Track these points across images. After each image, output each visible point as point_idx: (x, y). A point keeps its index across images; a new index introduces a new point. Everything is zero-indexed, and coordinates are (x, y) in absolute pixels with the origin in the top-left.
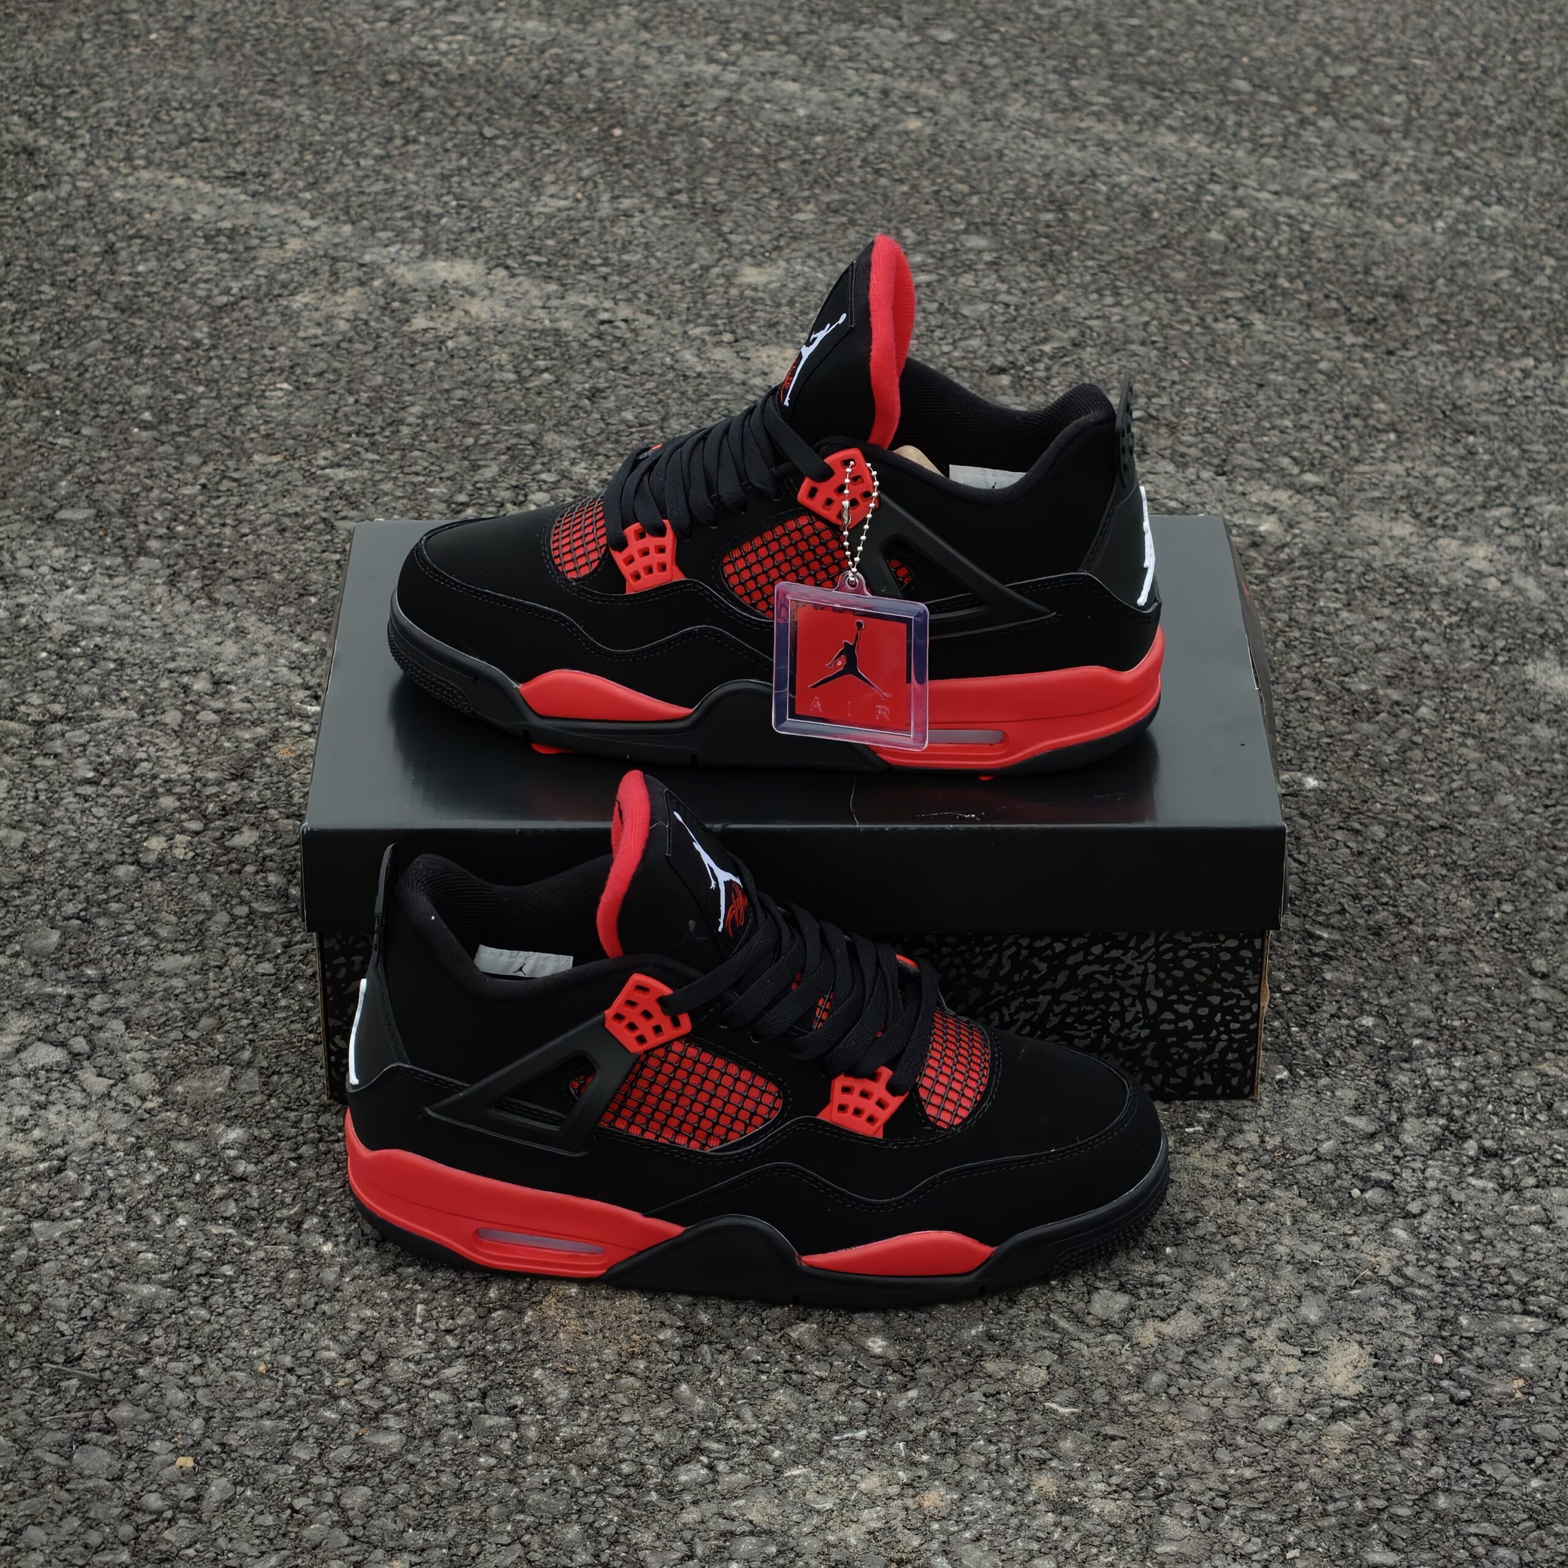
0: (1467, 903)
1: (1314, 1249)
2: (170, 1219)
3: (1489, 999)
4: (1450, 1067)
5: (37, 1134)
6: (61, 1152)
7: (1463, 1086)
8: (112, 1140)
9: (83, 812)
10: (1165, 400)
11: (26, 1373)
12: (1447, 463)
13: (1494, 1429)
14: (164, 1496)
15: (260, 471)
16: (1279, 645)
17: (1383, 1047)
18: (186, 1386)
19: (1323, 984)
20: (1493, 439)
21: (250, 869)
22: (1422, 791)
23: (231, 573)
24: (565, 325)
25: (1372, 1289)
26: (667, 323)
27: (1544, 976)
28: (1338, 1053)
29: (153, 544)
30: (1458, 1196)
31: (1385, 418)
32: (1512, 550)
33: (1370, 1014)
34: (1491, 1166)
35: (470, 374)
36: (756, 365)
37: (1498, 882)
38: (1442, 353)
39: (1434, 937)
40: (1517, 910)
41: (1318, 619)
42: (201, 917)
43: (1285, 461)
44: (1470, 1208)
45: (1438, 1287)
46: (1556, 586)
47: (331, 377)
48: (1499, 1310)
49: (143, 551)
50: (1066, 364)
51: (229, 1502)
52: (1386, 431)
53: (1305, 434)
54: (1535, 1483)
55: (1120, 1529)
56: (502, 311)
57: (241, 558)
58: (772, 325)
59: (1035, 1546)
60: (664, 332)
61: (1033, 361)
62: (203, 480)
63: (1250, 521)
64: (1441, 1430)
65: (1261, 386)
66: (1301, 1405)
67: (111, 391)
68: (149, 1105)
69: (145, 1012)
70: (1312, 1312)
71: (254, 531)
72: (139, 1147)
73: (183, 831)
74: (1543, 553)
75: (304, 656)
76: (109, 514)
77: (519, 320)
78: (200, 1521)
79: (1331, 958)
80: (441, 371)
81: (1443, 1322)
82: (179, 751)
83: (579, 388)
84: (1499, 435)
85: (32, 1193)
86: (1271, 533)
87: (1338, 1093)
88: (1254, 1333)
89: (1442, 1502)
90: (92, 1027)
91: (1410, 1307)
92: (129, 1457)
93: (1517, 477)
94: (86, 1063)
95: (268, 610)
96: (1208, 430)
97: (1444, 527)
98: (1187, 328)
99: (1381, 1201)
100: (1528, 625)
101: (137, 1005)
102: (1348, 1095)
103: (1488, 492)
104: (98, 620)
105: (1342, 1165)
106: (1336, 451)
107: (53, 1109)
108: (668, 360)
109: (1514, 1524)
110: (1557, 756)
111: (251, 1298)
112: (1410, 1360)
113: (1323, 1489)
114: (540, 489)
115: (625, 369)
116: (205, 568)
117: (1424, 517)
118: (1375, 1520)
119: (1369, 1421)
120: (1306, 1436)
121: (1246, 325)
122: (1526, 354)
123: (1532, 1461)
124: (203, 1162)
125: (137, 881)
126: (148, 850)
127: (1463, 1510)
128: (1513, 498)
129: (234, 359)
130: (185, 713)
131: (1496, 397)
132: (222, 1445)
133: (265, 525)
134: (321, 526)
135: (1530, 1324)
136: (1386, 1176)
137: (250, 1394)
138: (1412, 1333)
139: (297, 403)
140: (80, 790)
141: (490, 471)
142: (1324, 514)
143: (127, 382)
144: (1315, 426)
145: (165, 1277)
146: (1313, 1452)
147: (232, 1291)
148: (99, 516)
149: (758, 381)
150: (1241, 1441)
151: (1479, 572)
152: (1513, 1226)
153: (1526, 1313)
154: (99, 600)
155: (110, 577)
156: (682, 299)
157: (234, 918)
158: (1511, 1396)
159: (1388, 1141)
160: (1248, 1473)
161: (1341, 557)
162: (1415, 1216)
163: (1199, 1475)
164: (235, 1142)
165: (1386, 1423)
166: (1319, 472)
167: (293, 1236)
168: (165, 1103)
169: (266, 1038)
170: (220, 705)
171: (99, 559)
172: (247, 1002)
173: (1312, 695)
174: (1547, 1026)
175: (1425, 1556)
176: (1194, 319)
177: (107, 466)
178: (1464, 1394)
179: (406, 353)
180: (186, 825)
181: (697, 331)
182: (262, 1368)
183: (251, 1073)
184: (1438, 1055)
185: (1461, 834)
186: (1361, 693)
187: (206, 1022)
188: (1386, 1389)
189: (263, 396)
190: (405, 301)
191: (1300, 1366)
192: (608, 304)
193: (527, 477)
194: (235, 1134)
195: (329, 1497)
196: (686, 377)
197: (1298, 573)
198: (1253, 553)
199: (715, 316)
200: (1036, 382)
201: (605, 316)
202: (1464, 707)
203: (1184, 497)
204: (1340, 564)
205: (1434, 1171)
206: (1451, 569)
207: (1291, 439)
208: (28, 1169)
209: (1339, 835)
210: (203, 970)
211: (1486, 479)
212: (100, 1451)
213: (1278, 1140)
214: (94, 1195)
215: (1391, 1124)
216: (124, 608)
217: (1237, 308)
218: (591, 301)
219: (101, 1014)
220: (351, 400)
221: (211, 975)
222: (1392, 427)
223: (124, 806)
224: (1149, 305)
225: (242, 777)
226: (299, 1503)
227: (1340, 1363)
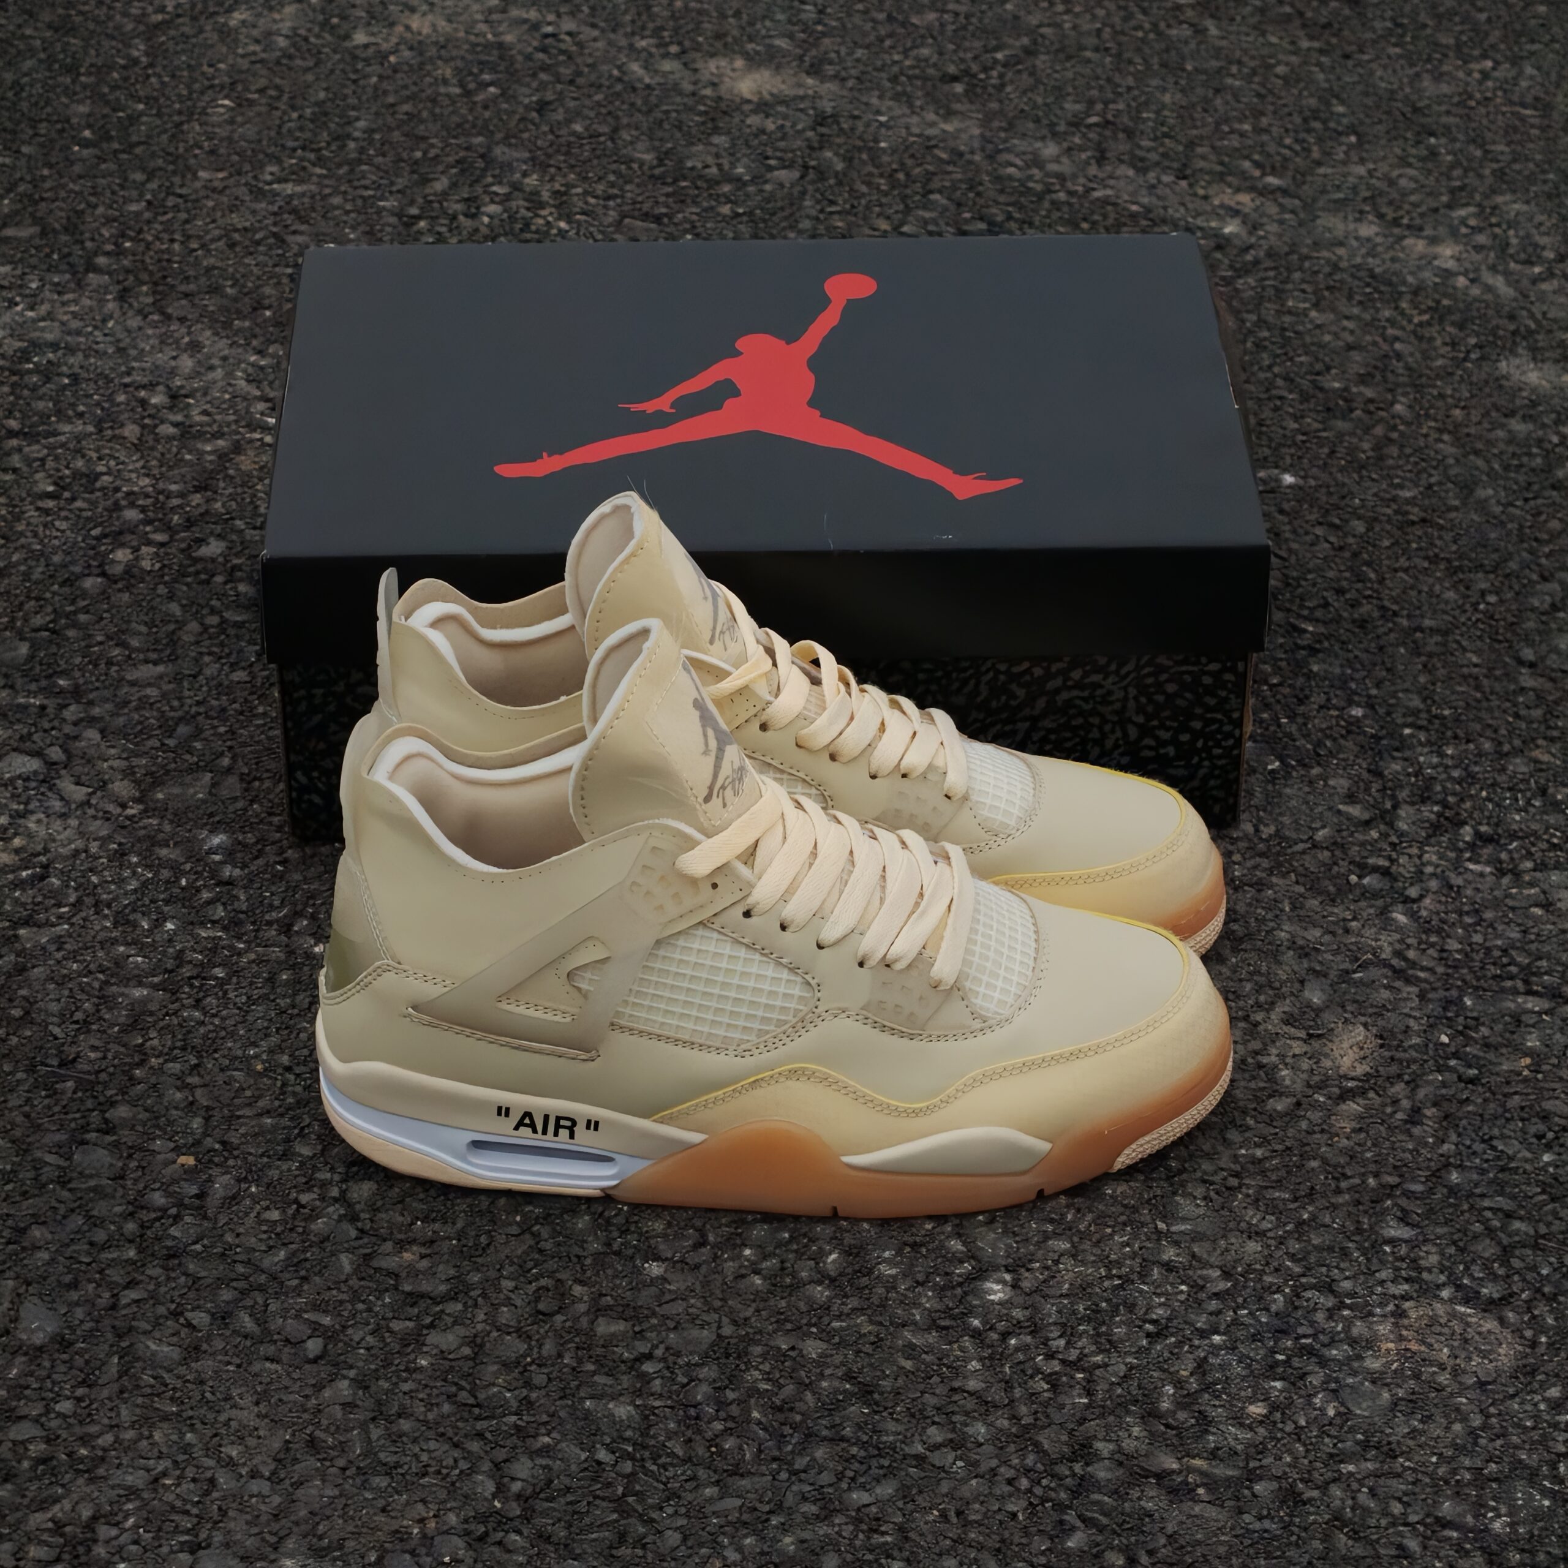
0: (1451, 595)
1: (1314, 934)
2: (158, 923)
3: (1478, 688)
4: (1442, 755)
5: (17, 842)
6: (43, 859)
7: (1456, 774)
8: (94, 847)
9: (45, 526)
10: (1121, 106)
11: (20, 1075)
12: (1410, 165)
13: (1503, 1105)
14: (168, 1194)
15: (205, 187)
16: (1249, 345)
17: (1373, 736)
18: (184, 1086)
19: (1310, 675)
20: (1454, 140)
21: (219, 579)
22: (1401, 487)
23: (183, 288)
24: (509, 38)
25: (1375, 973)
26: (612, 36)
27: (1532, 665)
28: (1328, 743)
29: (101, 260)
30: (1457, 881)
31: (1345, 121)
32: (1479, 248)
33: (1358, 705)
34: (1487, 851)
35: (414, 89)
36: (705, 76)
37: (1480, 575)
38: (1400, 56)
39: (1420, 629)
40: (1501, 601)
41: (1287, 319)
42: (172, 627)
43: (1247, 164)
44: (1469, 892)
45: (1440, 970)
46: (1525, 282)
47: (272, 93)
48: (1503, 990)
49: (91, 267)
50: (1019, 72)
51: (234, 1199)
52: (1348, 135)
53: (1265, 137)
54: (1546, 1158)
55: (1135, 1210)
56: (442, 23)
57: (191, 273)
58: (719, 36)
59: (1050, 1228)
60: (610, 43)
61: (985, 69)
62: (149, 197)
63: (1213, 224)
64: (1453, 1108)
65: (1217, 91)
66: (1309, 1086)
67: (49, 109)
68: (130, 812)
69: (121, 720)
70: (1316, 997)
71: (203, 246)
72: (121, 854)
73: (149, 543)
74: (1511, 251)
75: (262, 368)
76: (54, 230)
77: (462, 34)
78: (205, 1217)
79: (1318, 651)
80: (385, 85)
81: (1447, 1003)
82: (141, 463)
83: (527, 101)
84: (1461, 137)
85: (16, 901)
86: (1237, 235)
87: (1331, 782)
88: (1259, 1017)
89: (1455, 1177)
90: (67, 736)
91: (1414, 990)
92: (130, 1156)
93: (1480, 176)
94: (63, 772)
95: (222, 324)
96: (1166, 135)
97: (1409, 227)
98: (1140, 34)
99: (1379, 886)
100: (1501, 322)
101: (113, 715)
102: (1340, 783)
103: (1452, 191)
104: (49, 337)
105: (1338, 853)
106: (1297, 153)
107: (34, 818)
108: (616, 72)
109: (1527, 1197)
110: (1535, 450)
111: (244, 999)
112: (1415, 1040)
113: (1335, 1167)
114: (492, 202)
115: (571, 82)
116: (156, 284)
117: (1389, 217)
118: (1389, 1196)
119: (1378, 1100)
120: (1315, 1116)
121: (1199, 31)
122: (1484, 56)
123: (1543, 1136)
124: (188, 867)
125: (103, 592)
126: (113, 561)
127: (1476, 1185)
128: (1478, 197)
129: (173, 76)
130: (144, 427)
131: (1456, 99)
132: (223, 1143)
133: (213, 240)
134: (272, 241)
135: (1533, 1004)
136: (1383, 862)
137: (248, 1093)
138: (1417, 1014)
139: (239, 119)
140: (40, 504)
141: (441, 184)
142: (1287, 216)
143: (64, 100)
144: (1275, 130)
145: (156, 980)
146: (1323, 1131)
147: (226, 993)
148: (43, 234)
149: (708, 92)
150: (1251, 1122)
151: (1446, 270)
152: (1513, 909)
153: (1530, 993)
154: (50, 316)
155: (59, 293)
156: (626, 12)
157: (205, 628)
158: (1519, 1074)
159: (1382, 827)
160: (1259, 1153)
161: (1307, 258)
162: (1414, 901)
163: (1208, 1156)
164: (219, 846)
165: (1395, 1102)
166: (1280, 177)
167: (283, 937)
168: (145, 811)
169: (245, 744)
170: (179, 418)
171: (48, 276)
172: (224, 710)
173: (1285, 394)
174: (1537, 713)
175: (1440, 1230)
176: (1147, 26)
177: (48, 185)
178: (1473, 1072)
179: (348, 68)
180: (152, 536)
181: (644, 43)
182: (259, 1067)
183: (232, 780)
184: (1429, 743)
185: (1441, 528)
186: (1335, 391)
187: (183, 730)
188: (1394, 1069)
189: (204, 113)
190: (344, 18)
191: (1306, 1048)
192: (551, 17)
193: (479, 190)
194: (216, 840)
195: (335, 1192)
196: (634, 89)
197: (1262, 274)
198: (1218, 255)
199: (662, 28)
200: (991, 90)
201: (549, 29)
202: (1440, 404)
203: (1145, 200)
204: (1307, 264)
205: (1430, 855)
206: (1419, 268)
207: (1250, 142)
208: (10, 877)
209: (1319, 531)
210: (177, 678)
211: (1449, 178)
212: (101, 1152)
213: (1272, 829)
214: (78, 903)
215: (1387, 811)
216: (75, 324)
217: (1190, 13)
218: (533, 14)
219: (75, 724)
220: (295, 115)
221: (186, 684)
222: (1352, 130)
223: (88, 519)
224: (1101, 13)
225: (206, 488)
226: (304, 1198)
227: (1345, 1045)
